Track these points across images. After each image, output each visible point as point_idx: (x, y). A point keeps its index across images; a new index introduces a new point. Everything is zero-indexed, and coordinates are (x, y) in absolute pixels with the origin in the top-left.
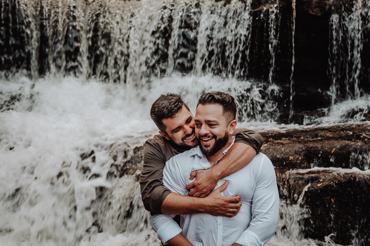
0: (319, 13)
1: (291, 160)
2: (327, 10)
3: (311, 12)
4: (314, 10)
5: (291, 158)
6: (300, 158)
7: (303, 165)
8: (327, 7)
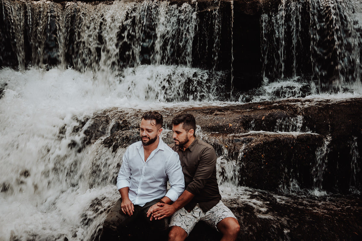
0: (252, 14)
1: (231, 126)
2: (258, 10)
3: (245, 12)
4: (248, 11)
5: (231, 125)
6: (238, 125)
7: (240, 130)
8: (258, 8)
